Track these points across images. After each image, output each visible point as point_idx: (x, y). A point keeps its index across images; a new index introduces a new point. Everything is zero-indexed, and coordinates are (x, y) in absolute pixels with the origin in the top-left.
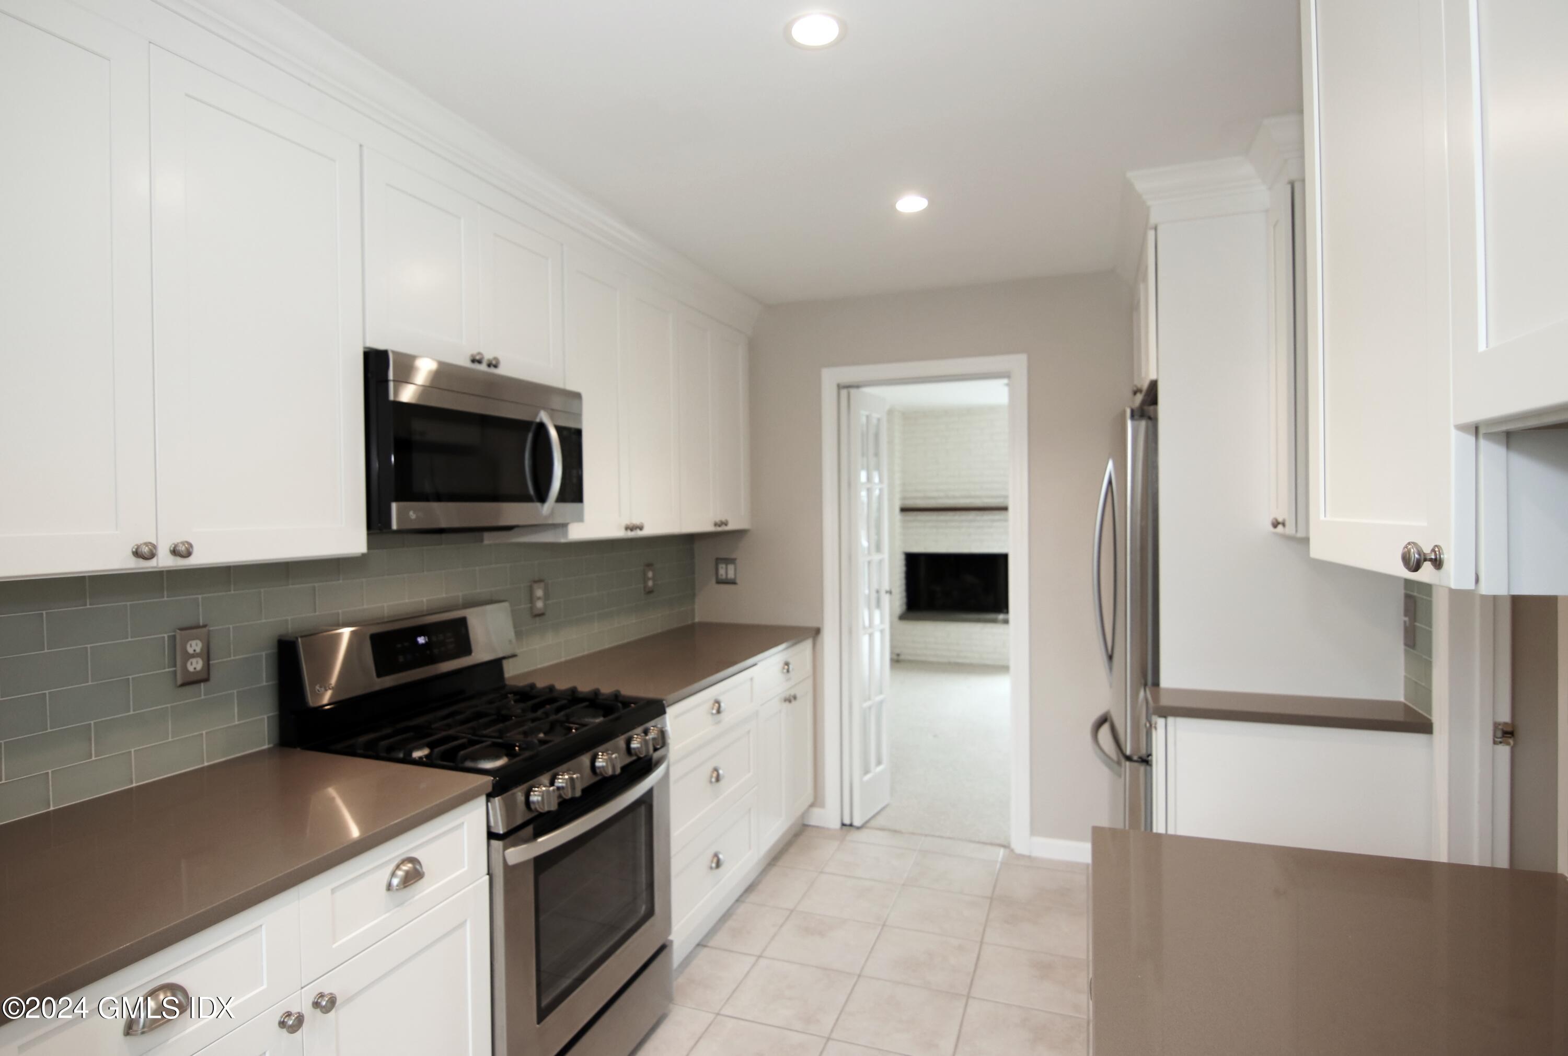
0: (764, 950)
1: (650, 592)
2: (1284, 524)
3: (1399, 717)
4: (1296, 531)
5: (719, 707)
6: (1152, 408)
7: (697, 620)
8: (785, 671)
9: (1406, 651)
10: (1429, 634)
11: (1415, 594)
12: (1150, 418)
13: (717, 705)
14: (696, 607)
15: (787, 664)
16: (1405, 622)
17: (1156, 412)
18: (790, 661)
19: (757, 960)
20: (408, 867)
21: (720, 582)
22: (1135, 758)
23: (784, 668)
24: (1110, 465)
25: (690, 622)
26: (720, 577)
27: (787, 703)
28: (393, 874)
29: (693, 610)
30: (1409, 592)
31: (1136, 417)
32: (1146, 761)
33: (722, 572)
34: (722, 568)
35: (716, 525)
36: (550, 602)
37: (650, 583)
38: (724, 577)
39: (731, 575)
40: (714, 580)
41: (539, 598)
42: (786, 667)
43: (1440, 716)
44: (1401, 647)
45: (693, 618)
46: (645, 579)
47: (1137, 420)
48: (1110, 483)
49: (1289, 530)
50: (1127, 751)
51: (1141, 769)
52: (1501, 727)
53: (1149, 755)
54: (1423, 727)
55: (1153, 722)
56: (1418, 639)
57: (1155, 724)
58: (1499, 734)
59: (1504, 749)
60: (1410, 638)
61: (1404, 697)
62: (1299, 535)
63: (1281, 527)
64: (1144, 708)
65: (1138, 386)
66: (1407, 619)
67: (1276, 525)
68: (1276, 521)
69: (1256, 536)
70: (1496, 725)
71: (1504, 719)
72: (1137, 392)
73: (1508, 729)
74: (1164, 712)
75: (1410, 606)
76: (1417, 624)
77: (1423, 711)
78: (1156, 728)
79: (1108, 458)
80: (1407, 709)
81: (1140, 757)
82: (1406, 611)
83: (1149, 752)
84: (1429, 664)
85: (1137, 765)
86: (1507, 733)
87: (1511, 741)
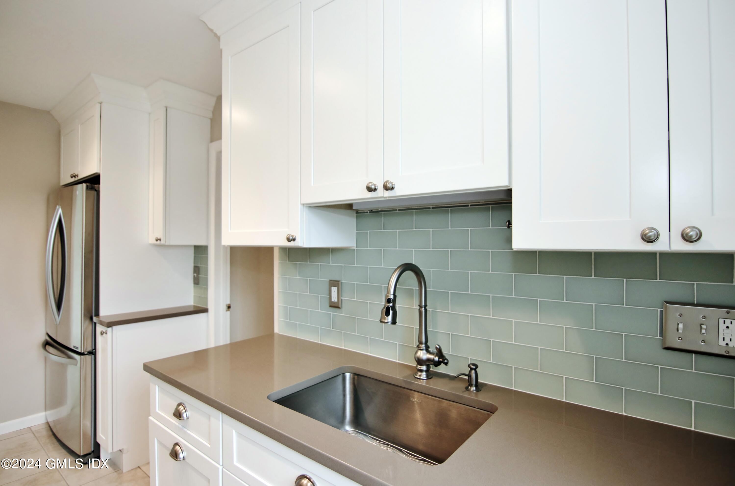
2: (160, 240)
3: (192, 309)
4: (166, 242)
9: (194, 286)
10: (206, 280)
11: (199, 265)
12: (96, 190)
16: (194, 276)
17: (99, 188)
22: (86, 353)
24: (60, 211)
30: (196, 265)
31: (88, 189)
32: (93, 353)
43: (211, 306)
44: (192, 284)
47: (88, 190)
49: (163, 242)
50: (81, 351)
51: (89, 358)
52: (228, 305)
53: (94, 350)
54: (205, 311)
55: (104, 331)
56: (201, 282)
57: (106, 331)
58: (227, 308)
59: (228, 313)
60: (196, 281)
61: (194, 303)
62: (167, 244)
63: (159, 241)
64: (90, 328)
65: (76, 174)
66: (195, 274)
67: (157, 240)
68: (157, 239)
69: (151, 244)
70: (226, 305)
71: (228, 303)
72: (75, 177)
73: (229, 306)
74: (110, 325)
75: (197, 269)
76: (200, 276)
77: (203, 306)
78: (106, 333)
79: (58, 207)
80: (195, 307)
81: (88, 352)
82: (195, 272)
83: (93, 348)
84: (206, 289)
85: (87, 356)
86: (229, 307)
87: (230, 309)
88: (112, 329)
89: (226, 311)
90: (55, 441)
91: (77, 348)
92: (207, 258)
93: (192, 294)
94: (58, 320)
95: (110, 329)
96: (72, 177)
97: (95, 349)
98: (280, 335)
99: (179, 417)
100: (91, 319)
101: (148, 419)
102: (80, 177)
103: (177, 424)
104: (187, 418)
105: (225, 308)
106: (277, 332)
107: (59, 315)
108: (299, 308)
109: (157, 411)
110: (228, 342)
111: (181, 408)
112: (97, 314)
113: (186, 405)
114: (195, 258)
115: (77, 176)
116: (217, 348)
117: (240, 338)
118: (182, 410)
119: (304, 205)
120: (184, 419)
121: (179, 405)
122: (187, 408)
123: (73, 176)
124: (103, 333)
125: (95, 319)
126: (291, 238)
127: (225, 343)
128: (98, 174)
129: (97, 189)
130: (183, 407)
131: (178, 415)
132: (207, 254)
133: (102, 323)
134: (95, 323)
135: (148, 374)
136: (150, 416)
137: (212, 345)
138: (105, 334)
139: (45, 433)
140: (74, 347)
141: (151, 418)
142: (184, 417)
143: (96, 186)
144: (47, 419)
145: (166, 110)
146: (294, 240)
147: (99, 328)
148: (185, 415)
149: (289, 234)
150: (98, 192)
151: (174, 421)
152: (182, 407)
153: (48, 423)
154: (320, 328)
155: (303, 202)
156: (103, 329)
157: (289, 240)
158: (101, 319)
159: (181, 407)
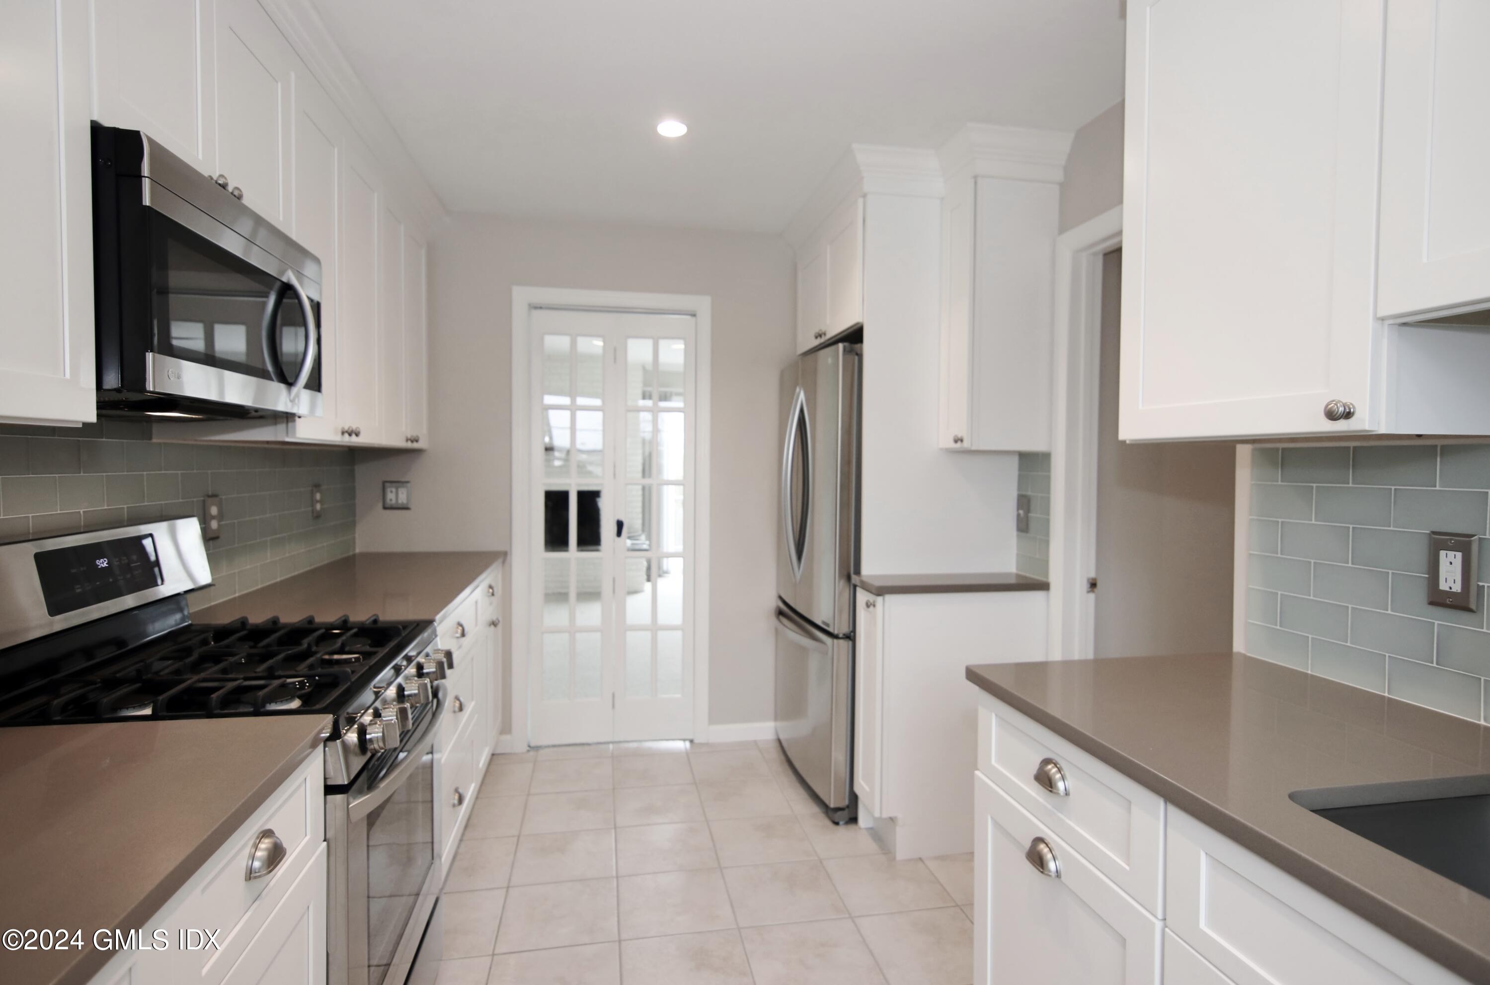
0: (510, 880)
1: (317, 516)
2: (962, 441)
3: (1013, 581)
4: (972, 445)
5: (463, 630)
6: (859, 345)
7: (357, 551)
8: (490, 594)
9: (1018, 536)
10: (1046, 523)
11: (1029, 493)
12: (857, 354)
13: (460, 628)
14: (357, 536)
15: (491, 587)
16: (1018, 515)
17: (861, 349)
18: (493, 584)
19: (507, 891)
20: (266, 844)
21: (385, 508)
22: (841, 636)
23: (489, 592)
24: (802, 396)
25: (351, 553)
26: (388, 501)
27: (492, 626)
28: (253, 858)
29: (354, 538)
30: (1024, 493)
31: (846, 353)
32: (851, 637)
33: (391, 496)
34: (391, 492)
35: (407, 440)
36: (223, 523)
37: (318, 507)
38: (394, 501)
39: (403, 498)
40: (380, 505)
41: (213, 518)
42: (491, 590)
43: (1055, 578)
44: (1014, 532)
45: (354, 549)
46: (313, 502)
47: (846, 355)
48: (802, 411)
49: (966, 444)
50: (834, 631)
51: (844, 644)
52: (1090, 581)
53: (852, 632)
54: (1043, 586)
55: (871, 601)
56: (1033, 525)
57: (874, 602)
58: (1089, 586)
59: (1092, 596)
60: (1023, 526)
61: (1017, 569)
62: (974, 448)
63: (959, 443)
64: (846, 594)
65: (823, 330)
66: (1021, 512)
67: (956, 441)
68: (956, 438)
69: (941, 449)
70: (1088, 580)
71: (1092, 575)
72: (820, 336)
73: (1094, 582)
74: (882, 591)
75: (1024, 503)
76: (1031, 515)
77: (1039, 577)
78: (874, 606)
79: (798, 390)
80: (1018, 576)
81: (844, 635)
82: (1019, 507)
83: (851, 629)
84: (1046, 542)
85: (842, 642)
86: (1093, 585)
87: (1096, 590)
88: (884, 599)
89: (1088, 592)
90: (789, 772)
91: (828, 625)
92: (1048, 478)
93: (1013, 551)
94: (798, 574)
95: (879, 600)
96: (816, 338)
97: (854, 630)
98: (1248, 660)
99: (1048, 786)
100: (849, 578)
101: (972, 776)
102: (829, 336)
103: (1041, 800)
104: (1067, 793)
105: (1085, 586)
106: (1243, 651)
107: (799, 567)
108: (1314, 599)
109: (993, 762)
110: (1090, 656)
111: (1052, 769)
112: (858, 572)
113: (1062, 764)
114: (1022, 480)
115: (825, 334)
116: (1067, 665)
117: (1115, 650)
118: (1055, 774)
119: (1383, 319)
120: (1058, 794)
121: (1047, 761)
122: (1066, 771)
123: (819, 335)
124: (869, 604)
125: (855, 579)
126: (1341, 409)
127: (1083, 658)
128: (859, 325)
129: (859, 352)
130: (1057, 767)
131: (1045, 780)
132: (1048, 469)
133: (867, 587)
134: (855, 586)
135: (976, 688)
136: (977, 769)
137: (1056, 656)
138: (872, 607)
139: (774, 754)
140: (824, 623)
141: (977, 773)
142: (1058, 790)
143: (857, 346)
144: (777, 734)
145: (976, 183)
146: (1348, 415)
147: (862, 597)
148: (1061, 785)
149: (1333, 401)
150: (860, 356)
151: (1035, 791)
152: (1053, 767)
153: (779, 741)
154: (1389, 656)
155: (1382, 313)
156: (871, 597)
157: (1331, 415)
158: (864, 579)
159: (1050, 767)
